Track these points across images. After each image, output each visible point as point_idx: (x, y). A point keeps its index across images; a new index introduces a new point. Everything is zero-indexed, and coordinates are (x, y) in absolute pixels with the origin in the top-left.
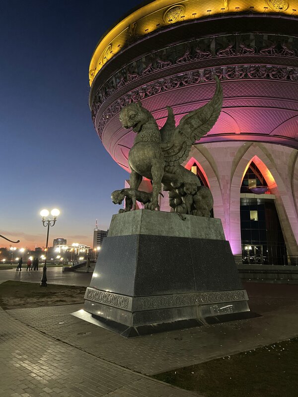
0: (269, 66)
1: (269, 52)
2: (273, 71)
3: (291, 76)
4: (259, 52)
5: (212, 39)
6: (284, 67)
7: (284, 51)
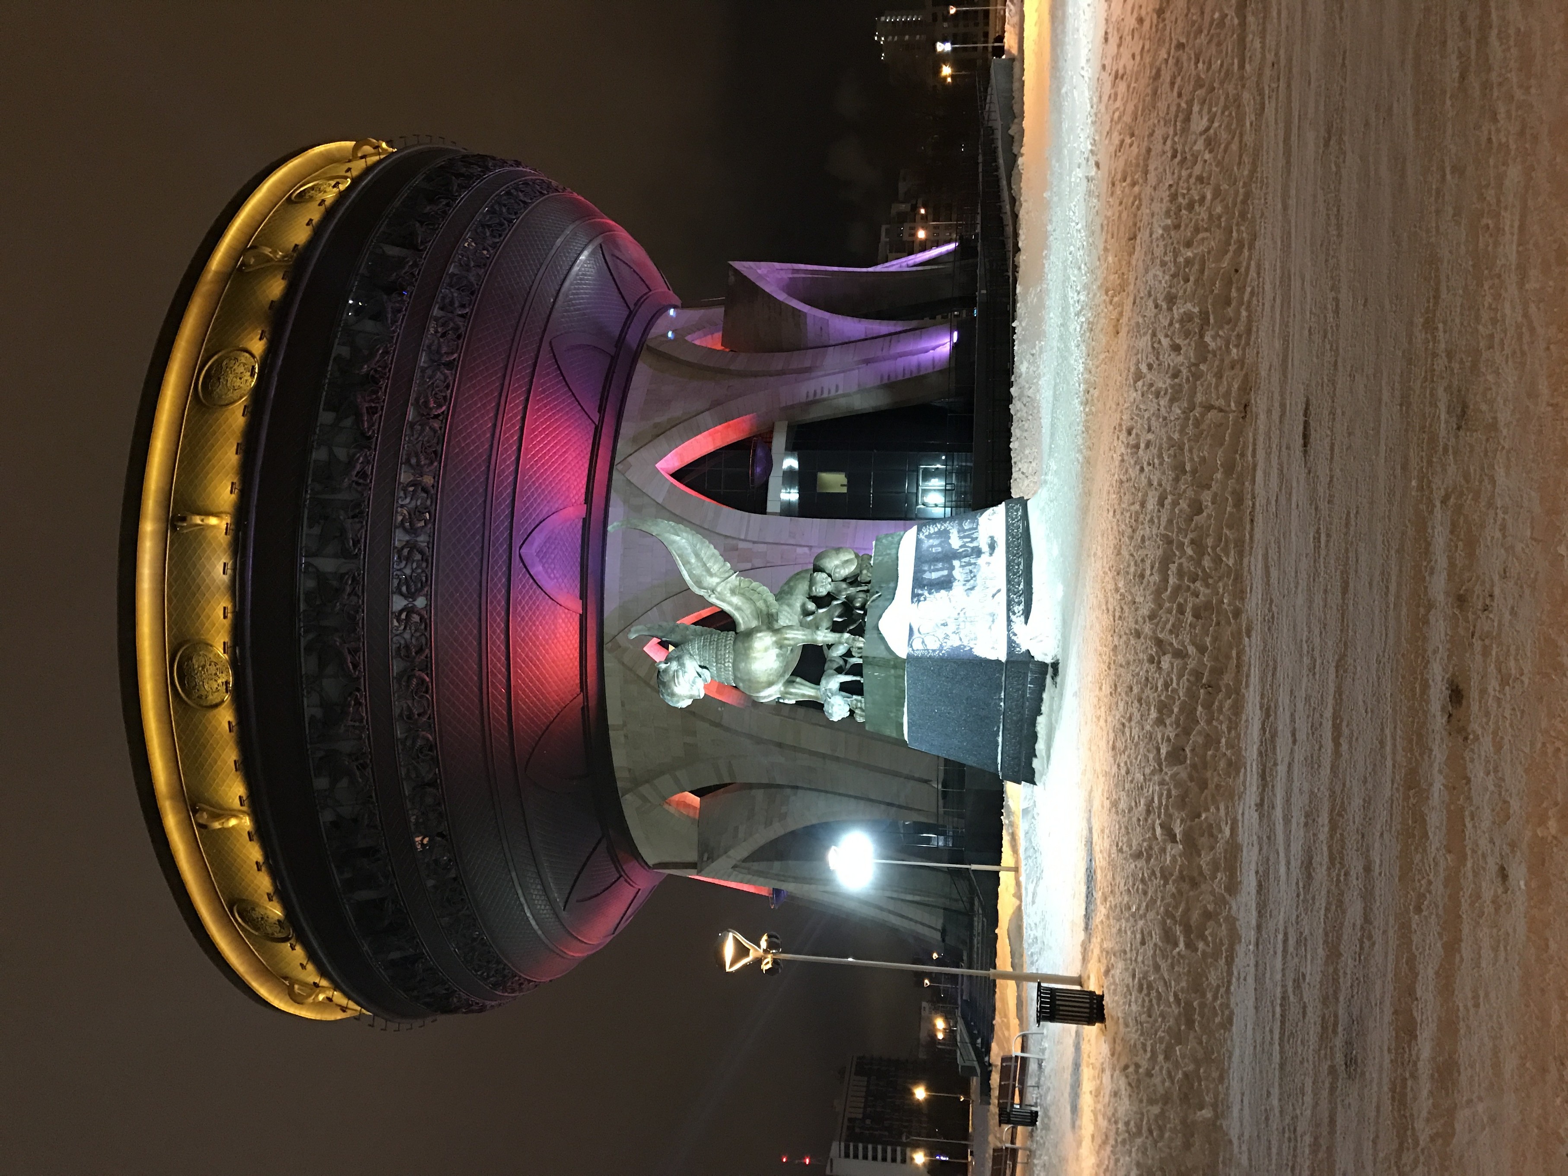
0: (411, 414)
1: (372, 411)
2: (426, 403)
3: (446, 359)
4: (370, 438)
5: (308, 564)
6: (417, 374)
7: (376, 371)
